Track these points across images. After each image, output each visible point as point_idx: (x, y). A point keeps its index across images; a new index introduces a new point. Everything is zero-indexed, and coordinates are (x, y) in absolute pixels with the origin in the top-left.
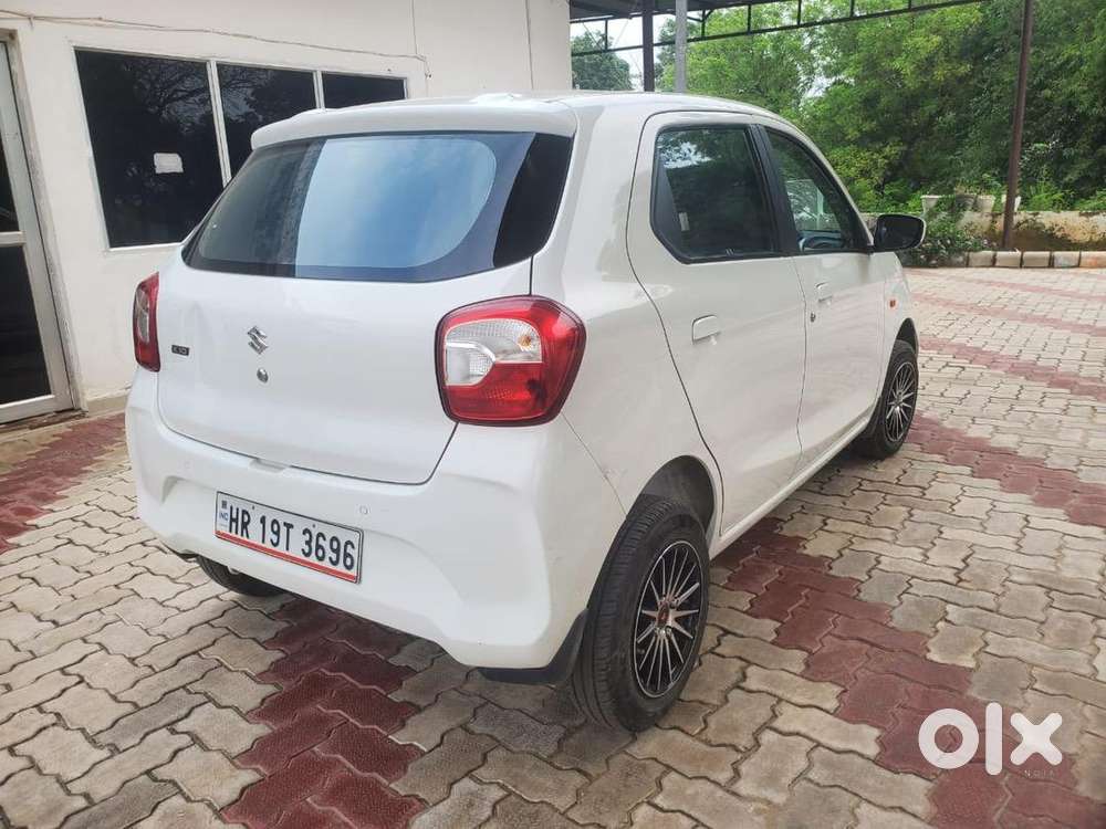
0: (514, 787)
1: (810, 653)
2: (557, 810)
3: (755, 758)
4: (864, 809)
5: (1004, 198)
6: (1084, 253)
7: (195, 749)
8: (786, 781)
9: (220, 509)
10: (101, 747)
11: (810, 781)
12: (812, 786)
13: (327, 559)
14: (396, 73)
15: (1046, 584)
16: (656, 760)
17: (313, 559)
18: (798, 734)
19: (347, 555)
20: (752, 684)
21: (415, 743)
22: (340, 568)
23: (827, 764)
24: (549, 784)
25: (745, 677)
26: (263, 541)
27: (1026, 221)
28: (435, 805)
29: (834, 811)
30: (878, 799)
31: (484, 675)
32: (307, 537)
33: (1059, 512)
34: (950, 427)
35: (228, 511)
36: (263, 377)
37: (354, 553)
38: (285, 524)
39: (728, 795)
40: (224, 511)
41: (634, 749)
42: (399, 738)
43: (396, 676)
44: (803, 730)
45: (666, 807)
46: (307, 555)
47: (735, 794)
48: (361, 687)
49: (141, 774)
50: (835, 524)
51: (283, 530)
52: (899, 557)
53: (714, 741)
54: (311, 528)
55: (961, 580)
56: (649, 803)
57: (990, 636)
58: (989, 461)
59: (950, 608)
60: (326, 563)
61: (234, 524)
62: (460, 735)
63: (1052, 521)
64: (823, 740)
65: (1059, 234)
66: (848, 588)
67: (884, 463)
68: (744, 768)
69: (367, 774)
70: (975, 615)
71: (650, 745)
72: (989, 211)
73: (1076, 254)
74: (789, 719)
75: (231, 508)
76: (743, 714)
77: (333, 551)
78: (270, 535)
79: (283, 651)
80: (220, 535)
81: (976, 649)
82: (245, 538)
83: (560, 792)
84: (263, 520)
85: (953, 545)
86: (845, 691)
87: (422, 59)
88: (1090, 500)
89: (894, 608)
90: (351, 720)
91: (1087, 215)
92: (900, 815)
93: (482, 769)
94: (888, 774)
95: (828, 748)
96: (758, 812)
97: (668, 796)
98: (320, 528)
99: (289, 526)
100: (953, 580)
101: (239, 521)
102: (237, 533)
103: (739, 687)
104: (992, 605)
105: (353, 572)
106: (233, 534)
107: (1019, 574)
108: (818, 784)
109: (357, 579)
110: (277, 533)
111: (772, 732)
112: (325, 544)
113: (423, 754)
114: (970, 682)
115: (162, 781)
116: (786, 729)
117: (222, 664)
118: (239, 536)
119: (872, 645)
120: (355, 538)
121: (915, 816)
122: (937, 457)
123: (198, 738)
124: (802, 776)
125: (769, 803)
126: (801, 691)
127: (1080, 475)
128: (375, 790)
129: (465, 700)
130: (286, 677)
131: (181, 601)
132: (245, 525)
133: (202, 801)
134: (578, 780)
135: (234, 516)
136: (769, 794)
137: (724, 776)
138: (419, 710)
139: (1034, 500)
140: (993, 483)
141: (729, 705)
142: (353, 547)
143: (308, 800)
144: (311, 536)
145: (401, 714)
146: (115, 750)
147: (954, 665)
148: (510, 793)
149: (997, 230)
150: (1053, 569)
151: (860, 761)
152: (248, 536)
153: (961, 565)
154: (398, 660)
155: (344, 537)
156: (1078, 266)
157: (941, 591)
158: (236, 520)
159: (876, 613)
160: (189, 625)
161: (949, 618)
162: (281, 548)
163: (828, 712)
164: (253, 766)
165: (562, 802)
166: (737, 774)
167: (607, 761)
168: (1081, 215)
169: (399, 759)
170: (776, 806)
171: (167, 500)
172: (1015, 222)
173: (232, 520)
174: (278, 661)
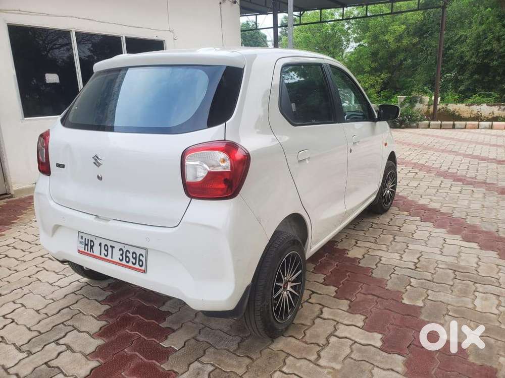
0: (218, 365)
1: (351, 301)
2: (238, 375)
3: (327, 349)
4: (376, 370)
5: (433, 98)
6: (467, 122)
7: (69, 352)
8: (341, 359)
9: (80, 240)
10: (23, 352)
11: (352, 358)
12: (352, 360)
13: (130, 262)
14: (160, 38)
15: (454, 269)
16: (283, 351)
17: (124, 262)
18: (346, 338)
19: (140, 260)
20: (325, 315)
21: (172, 346)
22: (137, 266)
23: (359, 351)
24: (235, 363)
25: (322, 313)
26: (100, 254)
27: (443, 108)
28: (182, 374)
29: (363, 371)
30: (382, 366)
31: (204, 314)
32: (121, 252)
33: (459, 237)
34: (411, 199)
35: (83, 240)
36: (100, 178)
37: (143, 259)
38: (111, 246)
39: (315, 366)
40: (82, 240)
41: (273, 346)
42: (165, 344)
43: (163, 316)
44: (348, 336)
45: (287, 372)
46: (121, 260)
47: (318, 365)
48: (146, 321)
49: (43, 364)
50: (361, 243)
51: (110, 249)
52: (389, 257)
53: (309, 341)
54: (123, 248)
55: (417, 267)
56: (280, 370)
57: (429, 292)
58: (428, 215)
59: (412, 280)
60: (130, 264)
61: (86, 247)
62: (193, 341)
63: (456, 241)
64: (356, 340)
65: (457, 114)
66: (367, 271)
67: (383, 215)
68: (322, 354)
69: (150, 361)
70: (422, 283)
71: (280, 344)
72: (427, 103)
73: (464, 123)
74: (342, 331)
75: (85, 239)
76: (321, 329)
77: (134, 258)
78: (103, 251)
79: (109, 305)
80: (79, 251)
81: (423, 298)
82: (92, 253)
83: (240, 366)
84: (100, 244)
85: (413, 252)
86: (367, 318)
87: (172, 32)
88: (472, 231)
89: (388, 280)
90: (142, 336)
91: (469, 105)
92: (391, 372)
93: (204, 357)
94: (386, 354)
95: (360, 344)
96: (329, 373)
97: (289, 367)
98: (127, 248)
99: (112, 247)
100: (413, 267)
101: (89, 245)
102: (88, 251)
103: (319, 317)
104: (430, 278)
105: (143, 268)
106: (86, 251)
107: (442, 264)
108: (355, 360)
109: (145, 272)
110: (107, 251)
111: (334, 337)
112: (130, 255)
113: (176, 351)
114: (421, 312)
115: (53, 367)
116: (341, 335)
117: (81, 312)
118: (89, 252)
119: (379, 297)
120: (143, 252)
121: (398, 372)
122: (406, 213)
123: (70, 347)
124: (348, 356)
125: (334, 369)
126: (347, 318)
127: (467, 220)
128: (153, 368)
129: (195, 325)
130: (112, 317)
131: (60, 283)
132: (92, 247)
133: (72, 376)
134: (248, 361)
135: (87, 243)
136: (334, 365)
137: (313, 357)
138: (174, 331)
139: (447, 231)
140: (430, 224)
141: (315, 325)
142: (143, 257)
143: (123, 374)
144: (123, 251)
145: (165, 333)
146: (30, 353)
147: (414, 305)
148: (216, 368)
149: (430, 112)
150: (456, 262)
151: (373, 349)
152: (93, 252)
153: (416, 261)
154: (164, 309)
155: (138, 252)
156: (465, 128)
157: (408, 272)
158: (88, 245)
159: (380, 283)
160: (65, 294)
161: (412, 284)
162: (109, 258)
163: (359, 328)
164: (96, 359)
165: (240, 372)
166: (319, 356)
167: (260, 353)
168: (466, 105)
169: (165, 354)
170: (338, 371)
171: (54, 236)
172: (438, 109)
173: (86, 245)
174: (107, 310)
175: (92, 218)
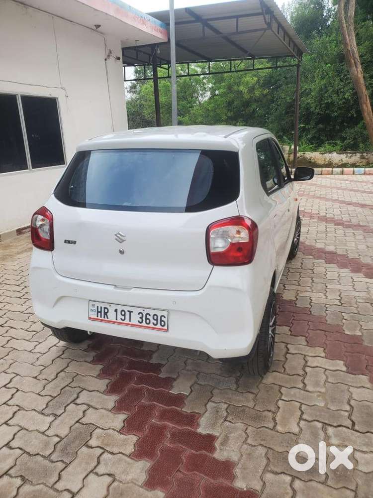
0: (230, 402)
1: (306, 337)
2: (250, 408)
3: (308, 378)
4: (351, 389)
5: (293, 147)
6: (324, 169)
7: (91, 410)
8: (322, 384)
9: (91, 308)
10: (48, 415)
11: (329, 382)
12: (331, 384)
13: (151, 323)
14: (53, 95)
15: (370, 302)
16: (274, 384)
17: (144, 324)
18: (317, 367)
19: (161, 321)
20: (291, 351)
21: (182, 392)
22: (159, 326)
23: (333, 376)
24: (242, 399)
25: (288, 350)
26: (117, 319)
27: (301, 156)
28: (204, 414)
29: (342, 391)
30: (355, 385)
32: (141, 315)
33: (361, 275)
34: (309, 244)
35: (96, 308)
36: (122, 252)
37: (165, 320)
38: (129, 311)
39: (305, 392)
40: (93, 308)
41: (264, 381)
42: (174, 391)
43: (157, 368)
44: (319, 365)
45: (287, 400)
46: (142, 322)
47: (307, 391)
48: (145, 374)
49: (75, 423)
50: (288, 287)
51: (127, 314)
52: (318, 297)
53: (291, 374)
54: (143, 312)
55: (342, 304)
56: (280, 399)
57: (361, 323)
58: (331, 257)
59: (343, 314)
60: (151, 325)
61: (99, 314)
62: (196, 387)
63: (360, 278)
64: (327, 368)
65: (313, 161)
66: (307, 311)
67: (293, 261)
68: (306, 381)
69: (170, 407)
70: (352, 316)
71: (269, 379)
72: (287, 152)
73: (320, 169)
74: (312, 362)
75: (98, 307)
76: (294, 363)
78: (120, 316)
79: (101, 364)
80: (90, 318)
81: (359, 328)
82: (106, 319)
83: (248, 401)
84: (116, 311)
85: (333, 290)
86: (325, 349)
87: (64, 89)
88: (368, 269)
89: (325, 317)
90: (150, 388)
91: (322, 154)
92: (364, 389)
93: (213, 398)
94: (352, 376)
95: (330, 370)
96: (319, 396)
97: (286, 396)
98: (147, 311)
99: (130, 312)
100: (340, 304)
101: (103, 313)
102: (101, 317)
103: (288, 353)
104: (356, 312)
105: (165, 327)
106: (99, 317)
107: (359, 299)
108: (333, 383)
109: (167, 330)
110: (124, 315)
111: (309, 368)
112: (151, 318)
113: (187, 396)
114: (362, 340)
115: (86, 424)
116: (313, 365)
117: (78, 374)
118: (103, 318)
119: (325, 331)
120: (165, 314)
121: (368, 388)
122: (311, 257)
123: (89, 405)
124: (326, 381)
125: (320, 392)
126: (309, 351)
127: (361, 260)
128: (179, 414)
129: (189, 373)
130: (110, 375)
132: (106, 314)
133: (109, 429)
134: (251, 396)
135: (99, 310)
136: (318, 389)
137: (301, 386)
138: (175, 380)
139: (351, 270)
140: (335, 266)
141: (288, 361)
142: (165, 317)
143: (153, 421)
144: (143, 315)
145: (168, 382)
146: (56, 416)
147: (355, 335)
148: (229, 405)
149: (291, 160)
150: (369, 296)
151: (342, 373)
152: (107, 318)
153: (339, 298)
154: (154, 361)
155: (159, 314)
156: (321, 174)
157: (338, 309)
158: (101, 312)
159: (321, 320)
160: (52, 359)
161: (345, 318)
162: (127, 321)
163: (323, 357)
164: (122, 412)
165: (251, 404)
166: (305, 385)
167: (257, 387)
168: (320, 153)
169: (179, 400)
170: (323, 393)
171: (55, 307)
172: (297, 157)
173: (98, 312)
174: (102, 369)
175: (111, 288)
